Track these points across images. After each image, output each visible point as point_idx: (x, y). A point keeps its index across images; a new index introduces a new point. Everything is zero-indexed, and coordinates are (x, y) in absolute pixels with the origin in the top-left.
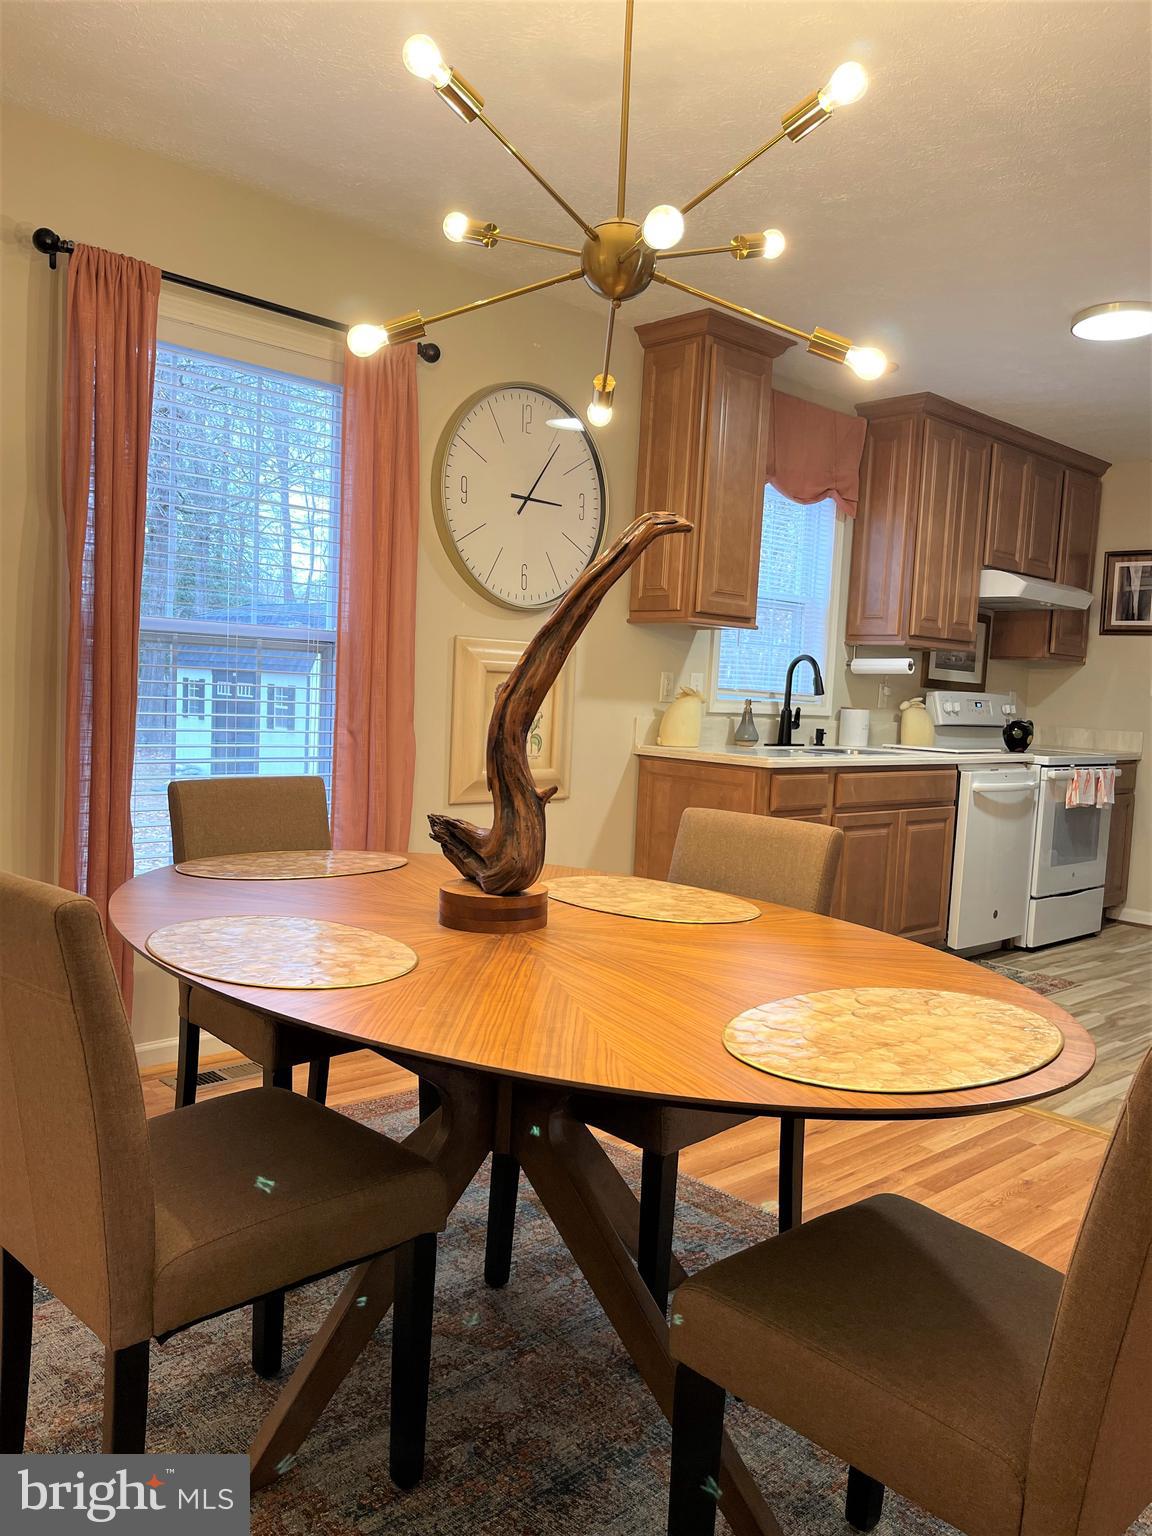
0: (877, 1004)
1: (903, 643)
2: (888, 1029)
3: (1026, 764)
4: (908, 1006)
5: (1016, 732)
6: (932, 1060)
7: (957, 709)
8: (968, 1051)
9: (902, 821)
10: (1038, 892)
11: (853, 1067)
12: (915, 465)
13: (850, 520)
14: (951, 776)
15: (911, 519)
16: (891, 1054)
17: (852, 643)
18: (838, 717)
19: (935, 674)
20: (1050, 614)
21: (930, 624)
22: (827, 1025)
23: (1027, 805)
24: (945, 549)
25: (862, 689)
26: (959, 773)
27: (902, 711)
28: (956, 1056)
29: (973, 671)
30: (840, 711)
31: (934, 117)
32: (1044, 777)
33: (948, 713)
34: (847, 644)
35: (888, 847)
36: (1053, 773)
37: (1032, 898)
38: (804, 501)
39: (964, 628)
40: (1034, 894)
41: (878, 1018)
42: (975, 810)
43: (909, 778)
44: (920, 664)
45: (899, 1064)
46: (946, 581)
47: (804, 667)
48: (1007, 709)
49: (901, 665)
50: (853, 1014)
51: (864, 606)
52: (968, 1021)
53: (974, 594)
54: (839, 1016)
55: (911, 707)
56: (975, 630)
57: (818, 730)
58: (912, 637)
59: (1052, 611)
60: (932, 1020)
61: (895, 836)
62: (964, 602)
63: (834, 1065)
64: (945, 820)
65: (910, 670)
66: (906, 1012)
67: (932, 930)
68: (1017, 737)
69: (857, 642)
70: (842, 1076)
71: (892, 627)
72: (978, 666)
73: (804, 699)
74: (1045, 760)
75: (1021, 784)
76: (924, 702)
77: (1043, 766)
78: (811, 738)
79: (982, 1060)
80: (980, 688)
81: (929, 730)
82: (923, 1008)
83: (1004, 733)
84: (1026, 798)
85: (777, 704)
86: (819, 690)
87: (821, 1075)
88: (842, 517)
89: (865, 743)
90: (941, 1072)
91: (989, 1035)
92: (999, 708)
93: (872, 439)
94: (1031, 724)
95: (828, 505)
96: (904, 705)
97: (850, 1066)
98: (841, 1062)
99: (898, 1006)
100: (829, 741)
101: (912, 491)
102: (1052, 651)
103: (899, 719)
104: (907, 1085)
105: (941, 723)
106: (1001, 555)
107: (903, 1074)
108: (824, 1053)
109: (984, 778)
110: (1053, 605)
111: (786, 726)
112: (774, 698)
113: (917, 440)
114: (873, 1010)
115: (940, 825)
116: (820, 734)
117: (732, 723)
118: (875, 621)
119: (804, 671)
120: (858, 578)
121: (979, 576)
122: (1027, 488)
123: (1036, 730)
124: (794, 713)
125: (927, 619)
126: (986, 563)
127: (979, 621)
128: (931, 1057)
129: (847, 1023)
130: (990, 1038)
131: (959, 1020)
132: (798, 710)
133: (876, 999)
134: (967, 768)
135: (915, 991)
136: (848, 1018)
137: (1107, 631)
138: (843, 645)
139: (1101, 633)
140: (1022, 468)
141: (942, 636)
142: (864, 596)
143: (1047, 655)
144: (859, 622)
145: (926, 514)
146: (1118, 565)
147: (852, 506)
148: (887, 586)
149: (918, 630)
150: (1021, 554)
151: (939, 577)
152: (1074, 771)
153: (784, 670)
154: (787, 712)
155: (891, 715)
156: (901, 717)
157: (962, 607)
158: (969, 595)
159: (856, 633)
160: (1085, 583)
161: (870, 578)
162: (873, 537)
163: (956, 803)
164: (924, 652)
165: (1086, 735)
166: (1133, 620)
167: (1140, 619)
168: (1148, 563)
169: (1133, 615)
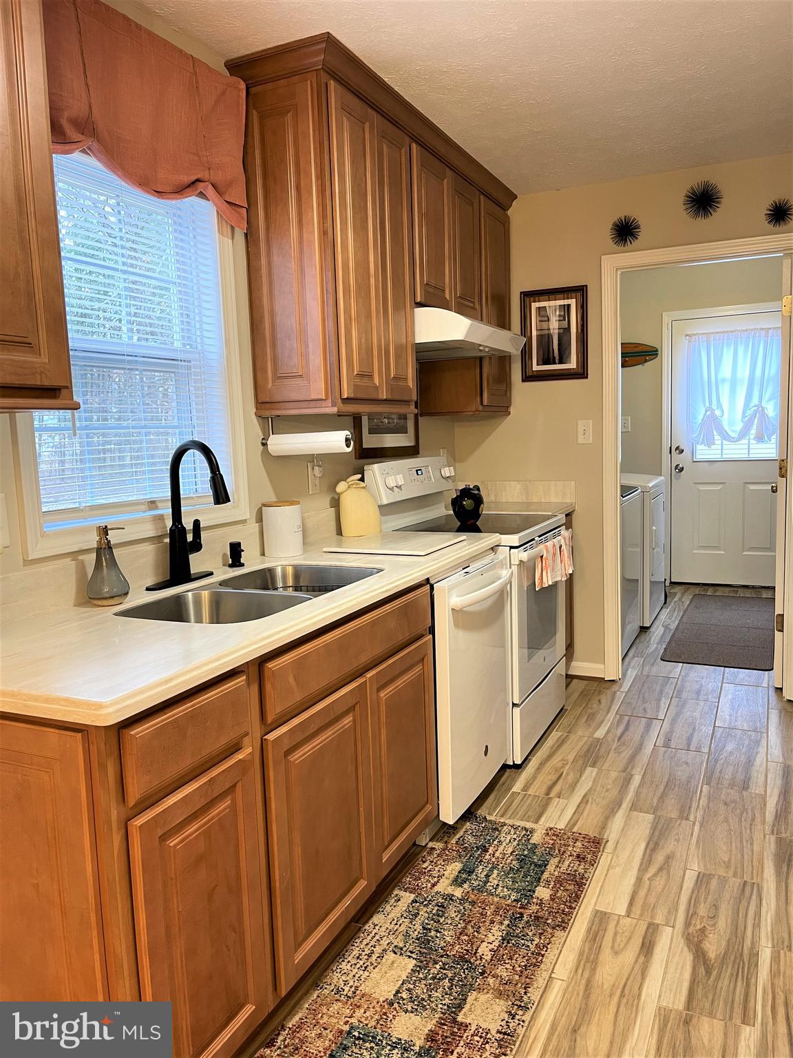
1: (335, 410)
5: (467, 503)
7: (400, 482)
9: (371, 690)
14: (422, 598)
17: (266, 413)
18: (260, 519)
19: (370, 441)
20: (478, 361)
21: (366, 380)
23: (502, 598)
24: (372, 280)
25: (286, 476)
26: (432, 589)
27: (339, 494)
29: (407, 432)
30: (260, 510)
32: (515, 561)
33: (391, 489)
34: (258, 416)
35: (355, 742)
36: (523, 555)
37: (514, 705)
39: (401, 383)
40: (516, 700)
44: (354, 433)
47: (194, 459)
48: (446, 472)
49: (335, 441)
51: (275, 361)
53: (409, 340)
55: (348, 487)
57: (231, 544)
58: (341, 401)
59: (481, 359)
61: (364, 717)
62: (400, 349)
64: (421, 660)
65: (348, 446)
69: (271, 412)
71: (318, 388)
74: (514, 539)
76: (362, 479)
77: (511, 547)
78: (225, 555)
80: (415, 451)
81: (373, 512)
83: (453, 507)
85: (161, 518)
86: (221, 495)
92: (438, 472)
93: (255, 115)
94: (479, 490)
96: (341, 487)
100: (251, 560)
101: (322, 192)
102: (485, 402)
103: (336, 503)
105: (385, 502)
106: (430, 290)
110: (492, 350)
111: (179, 550)
112: (157, 508)
115: (419, 669)
116: (236, 550)
117: (81, 567)
118: (293, 382)
119: (194, 464)
120: (262, 318)
121: (412, 316)
124: (189, 529)
125: (360, 375)
126: (418, 300)
132: (197, 523)
134: (439, 577)
137: (528, 377)
138: (254, 417)
139: (523, 381)
140: (442, 184)
141: (380, 397)
142: (274, 346)
143: (480, 408)
144: (270, 384)
145: (344, 230)
146: (535, 305)
147: (240, 214)
148: (303, 332)
149: (351, 390)
150: (450, 292)
151: (369, 316)
152: (542, 546)
153: (166, 463)
154: (177, 531)
155: (326, 501)
156: (338, 500)
157: (398, 357)
158: (404, 341)
159: (268, 400)
160: (503, 322)
161: (278, 320)
162: (276, 259)
163: (432, 630)
164: (354, 418)
165: (518, 487)
166: (555, 363)
167: (561, 362)
168: (566, 302)
169: (554, 358)
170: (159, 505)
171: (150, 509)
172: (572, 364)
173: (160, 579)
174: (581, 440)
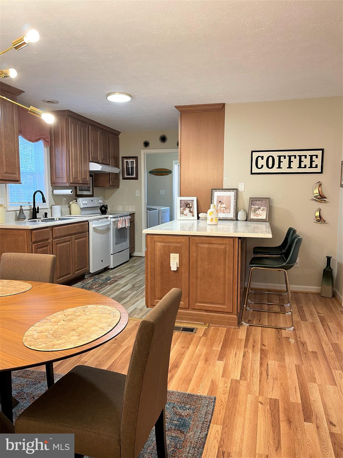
0: (70, 315)
1: (69, 185)
2: (73, 324)
3: (107, 218)
4: (79, 313)
5: (103, 208)
6: (87, 332)
7: (86, 203)
8: (97, 326)
9: (73, 239)
10: (113, 253)
11: (65, 341)
12: (67, 132)
13: (48, 148)
14: (86, 224)
15: (67, 148)
16: (76, 333)
17: (53, 185)
18: (51, 208)
19: (79, 193)
21: (76, 179)
22: (56, 327)
23: (108, 229)
24: (78, 157)
25: (58, 199)
26: (89, 223)
28: (94, 328)
29: (90, 191)
30: (51, 206)
31: (61, 35)
32: (112, 221)
33: (84, 204)
35: (70, 248)
36: (114, 220)
37: (111, 254)
38: (33, 142)
39: (86, 179)
40: (112, 253)
41: (71, 320)
42: (94, 232)
43: (74, 226)
44: (74, 190)
45: (78, 336)
46: (79, 166)
48: (100, 201)
49: (68, 192)
50: (64, 321)
51: (55, 174)
52: (96, 315)
53: (88, 170)
54: (59, 322)
55: (73, 203)
56: (89, 179)
57: (45, 213)
58: (71, 183)
59: (110, 173)
60: (86, 317)
61: (72, 243)
63: (59, 342)
64: (86, 237)
65: (72, 193)
66: (79, 316)
67: (85, 269)
68: (104, 210)
69: (54, 185)
70: (62, 345)
71: (65, 180)
72: (91, 189)
73: (39, 204)
74: (112, 216)
75: (106, 224)
76: (76, 201)
77: (111, 218)
78: (43, 215)
79: (100, 328)
80: (92, 196)
81: (79, 209)
82: (83, 313)
83: (100, 209)
84: (108, 227)
85: (31, 206)
86: (44, 201)
87: (55, 347)
88: (46, 146)
89: (60, 215)
90: (89, 335)
91: (101, 318)
92: (98, 201)
94: (107, 206)
95: (41, 142)
96: (71, 203)
97: (63, 341)
98: (61, 340)
99: (76, 314)
100: (49, 216)
101: (67, 140)
102: (111, 184)
103: (70, 207)
104: (81, 343)
105: (82, 207)
106: (94, 158)
107: (79, 339)
108: (56, 338)
109: (96, 223)
110: (110, 172)
111: (35, 213)
112: (30, 204)
113: (67, 124)
114: (69, 317)
115: (85, 238)
116: (46, 214)
117: (16, 213)
118: (59, 179)
119: (38, 195)
120: (53, 165)
121: (89, 164)
122: (99, 139)
123: (109, 207)
124: (37, 208)
126: (90, 161)
127: (90, 176)
128: (87, 331)
129: (62, 324)
130: (102, 319)
131: (94, 315)
132: (38, 207)
133: (70, 313)
134: (91, 221)
135: (81, 307)
136: (63, 322)
137: (124, 179)
138: (50, 186)
139: (123, 179)
140: (98, 133)
141: (80, 183)
142: (55, 171)
143: (109, 186)
144: (54, 179)
145: (71, 146)
146: (125, 160)
147: (49, 143)
148: (62, 168)
149: (73, 181)
150: (100, 158)
151: (77, 165)
152: (119, 218)
153: (32, 195)
154: (34, 208)
155: (67, 206)
156: (70, 206)
157: (84, 174)
158: (86, 170)
159: (54, 182)
160: (117, 166)
161: (56, 165)
162: (56, 153)
163: (89, 231)
164: (75, 187)
165: (121, 207)
166: (130, 175)
167: (132, 175)
168: (132, 160)
169: (130, 174)
170: (30, 203)
171: (29, 204)
172: (134, 176)
173: (31, 218)
174: (137, 195)
